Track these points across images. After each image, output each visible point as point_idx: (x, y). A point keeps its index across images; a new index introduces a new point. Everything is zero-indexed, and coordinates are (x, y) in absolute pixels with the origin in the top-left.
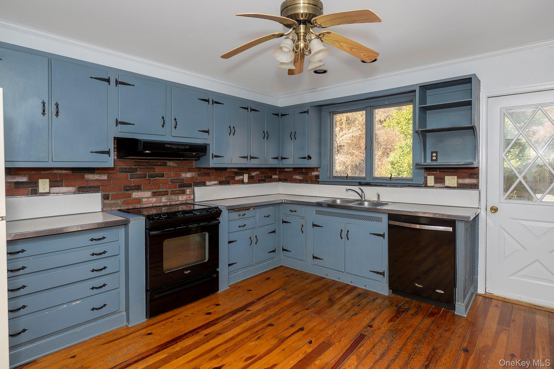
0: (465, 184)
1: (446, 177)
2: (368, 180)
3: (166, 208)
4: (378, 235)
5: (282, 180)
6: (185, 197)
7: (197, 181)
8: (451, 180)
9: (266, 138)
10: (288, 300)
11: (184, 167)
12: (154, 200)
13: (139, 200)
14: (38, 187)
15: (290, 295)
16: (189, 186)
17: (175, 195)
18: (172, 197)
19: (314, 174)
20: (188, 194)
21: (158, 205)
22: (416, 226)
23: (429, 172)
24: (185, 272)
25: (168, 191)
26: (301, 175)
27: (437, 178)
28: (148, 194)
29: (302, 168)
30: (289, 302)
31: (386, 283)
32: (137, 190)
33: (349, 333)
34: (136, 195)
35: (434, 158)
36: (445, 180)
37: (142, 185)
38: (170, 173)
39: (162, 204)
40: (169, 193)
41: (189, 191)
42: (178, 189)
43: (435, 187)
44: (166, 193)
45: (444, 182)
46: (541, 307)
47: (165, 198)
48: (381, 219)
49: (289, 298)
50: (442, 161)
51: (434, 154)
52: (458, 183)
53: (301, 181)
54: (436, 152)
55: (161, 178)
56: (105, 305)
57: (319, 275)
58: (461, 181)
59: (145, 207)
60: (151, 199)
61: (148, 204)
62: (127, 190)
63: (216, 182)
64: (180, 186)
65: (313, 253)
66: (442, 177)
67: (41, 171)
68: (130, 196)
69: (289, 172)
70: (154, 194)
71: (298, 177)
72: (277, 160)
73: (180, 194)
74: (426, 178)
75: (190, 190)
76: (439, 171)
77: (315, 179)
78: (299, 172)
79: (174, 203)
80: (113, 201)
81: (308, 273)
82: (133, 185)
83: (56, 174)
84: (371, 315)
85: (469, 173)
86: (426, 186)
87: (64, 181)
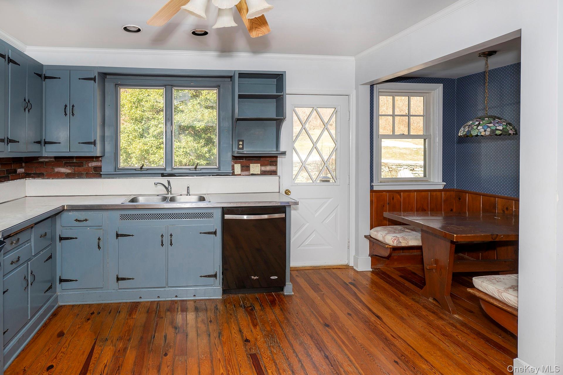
0: (267, 171)
1: (251, 165)
2: (169, 170)
4: (209, 233)
5: (32, 175)
8: (255, 168)
9: (27, 110)
10: (127, 355)
15: (121, 345)
19: (93, 165)
22: (244, 217)
23: (236, 160)
26: (69, 167)
27: (243, 167)
29: (72, 158)
30: (131, 356)
31: (219, 284)
33: (240, 360)
35: (241, 146)
36: (250, 167)
43: (241, 175)
45: (249, 170)
46: (317, 267)
48: (211, 215)
49: (125, 349)
50: (248, 150)
51: (241, 142)
52: (261, 170)
53: (68, 176)
54: (243, 141)
57: (129, 301)
58: (264, 168)
65: (117, 273)
66: (248, 164)
69: (46, 162)
71: (63, 170)
72: (40, 144)
74: (233, 167)
76: (245, 160)
77: (94, 172)
78: (65, 163)
81: (111, 303)
84: (234, 328)
85: (269, 161)
86: (233, 174)
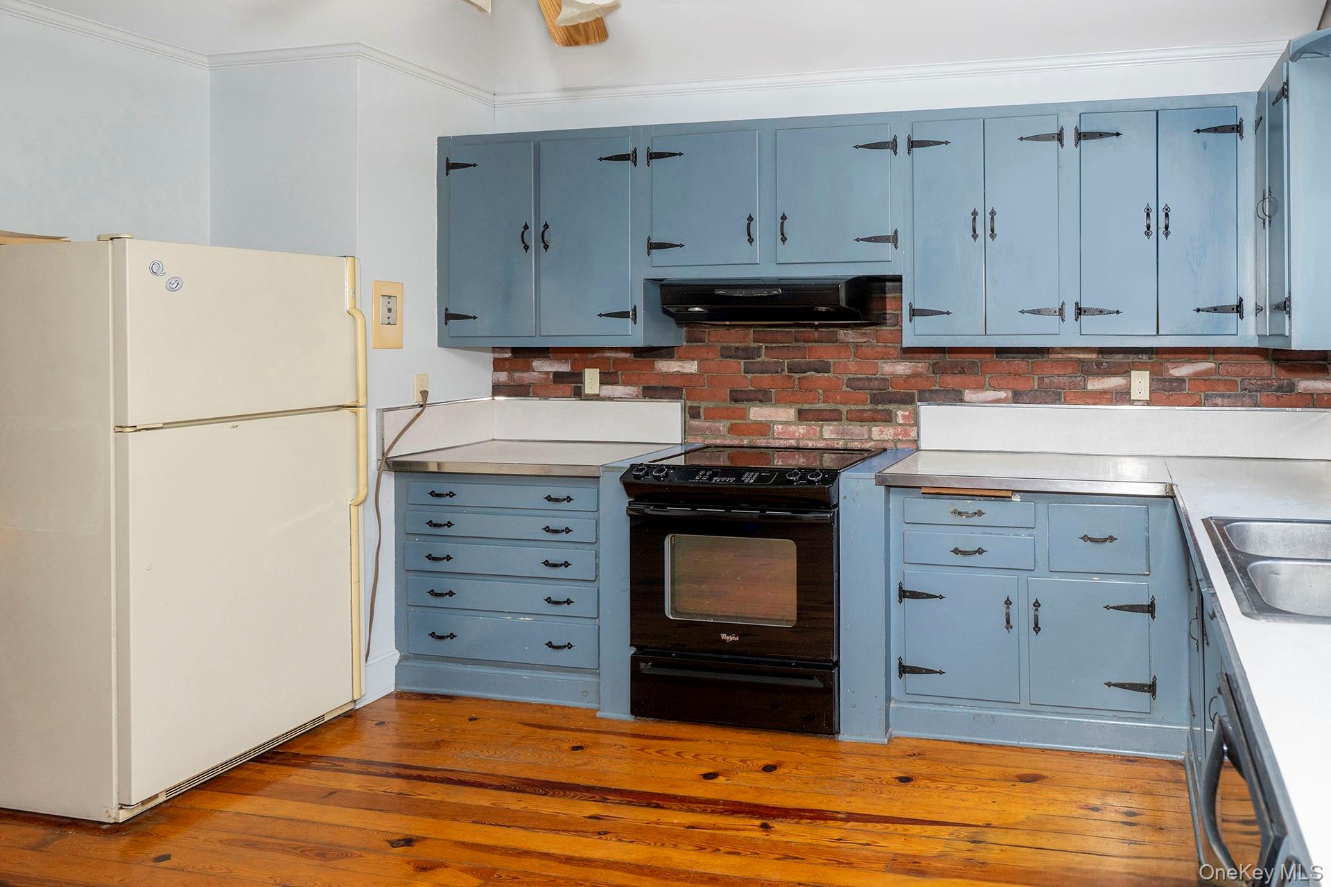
3: (833, 456)
6: (892, 431)
7: (933, 388)
11: (887, 344)
12: (802, 431)
13: (764, 428)
14: (582, 382)
16: (907, 400)
17: (863, 424)
18: (850, 427)
20: (901, 425)
21: (810, 446)
24: (724, 636)
25: (840, 412)
28: (788, 413)
32: (761, 401)
34: (758, 413)
37: (773, 391)
38: (844, 362)
39: (821, 444)
40: (844, 417)
41: (904, 417)
42: (869, 407)
44: (832, 416)
47: (831, 428)
55: (820, 375)
56: (569, 646)
59: (777, 445)
60: (792, 428)
61: (785, 439)
62: (736, 401)
63: (1002, 394)
64: (875, 400)
67: (587, 353)
68: (744, 415)
70: (802, 415)
73: (874, 420)
75: (907, 413)
79: (857, 445)
80: (707, 424)
82: (751, 388)
83: (609, 358)
87: (620, 373)
